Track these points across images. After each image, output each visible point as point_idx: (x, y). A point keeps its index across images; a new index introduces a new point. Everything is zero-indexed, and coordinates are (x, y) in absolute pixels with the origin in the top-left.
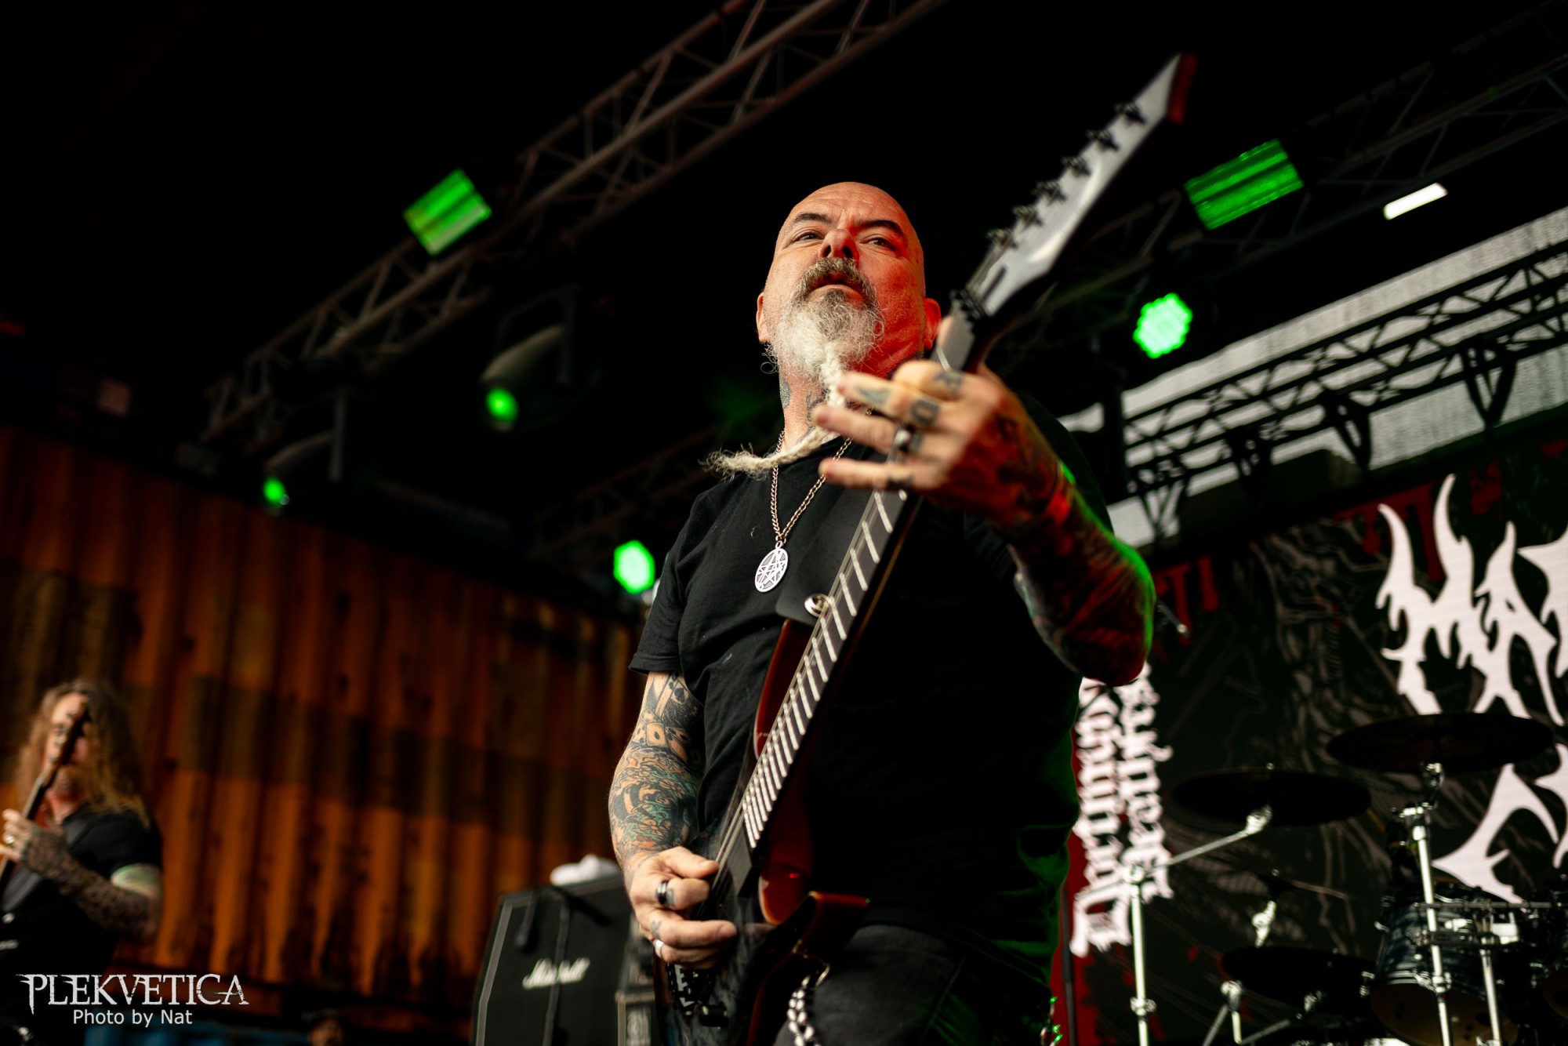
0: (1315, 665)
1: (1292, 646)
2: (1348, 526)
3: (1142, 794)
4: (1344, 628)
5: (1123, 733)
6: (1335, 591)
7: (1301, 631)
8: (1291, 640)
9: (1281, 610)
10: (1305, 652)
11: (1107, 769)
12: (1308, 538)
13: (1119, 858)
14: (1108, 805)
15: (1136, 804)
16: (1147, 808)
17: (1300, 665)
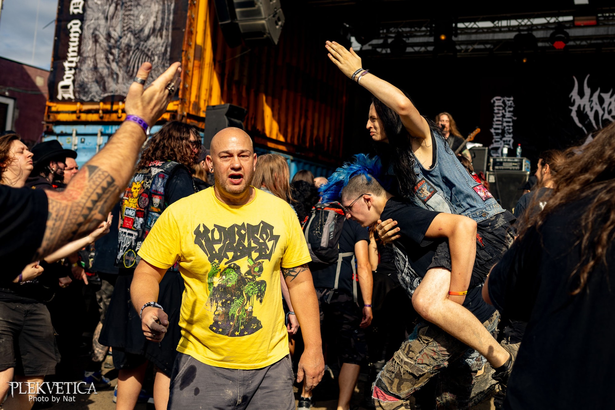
3: (509, 126)
5: (505, 112)
11: (500, 119)
13: (501, 139)
14: (500, 127)
15: (507, 128)
16: (510, 129)
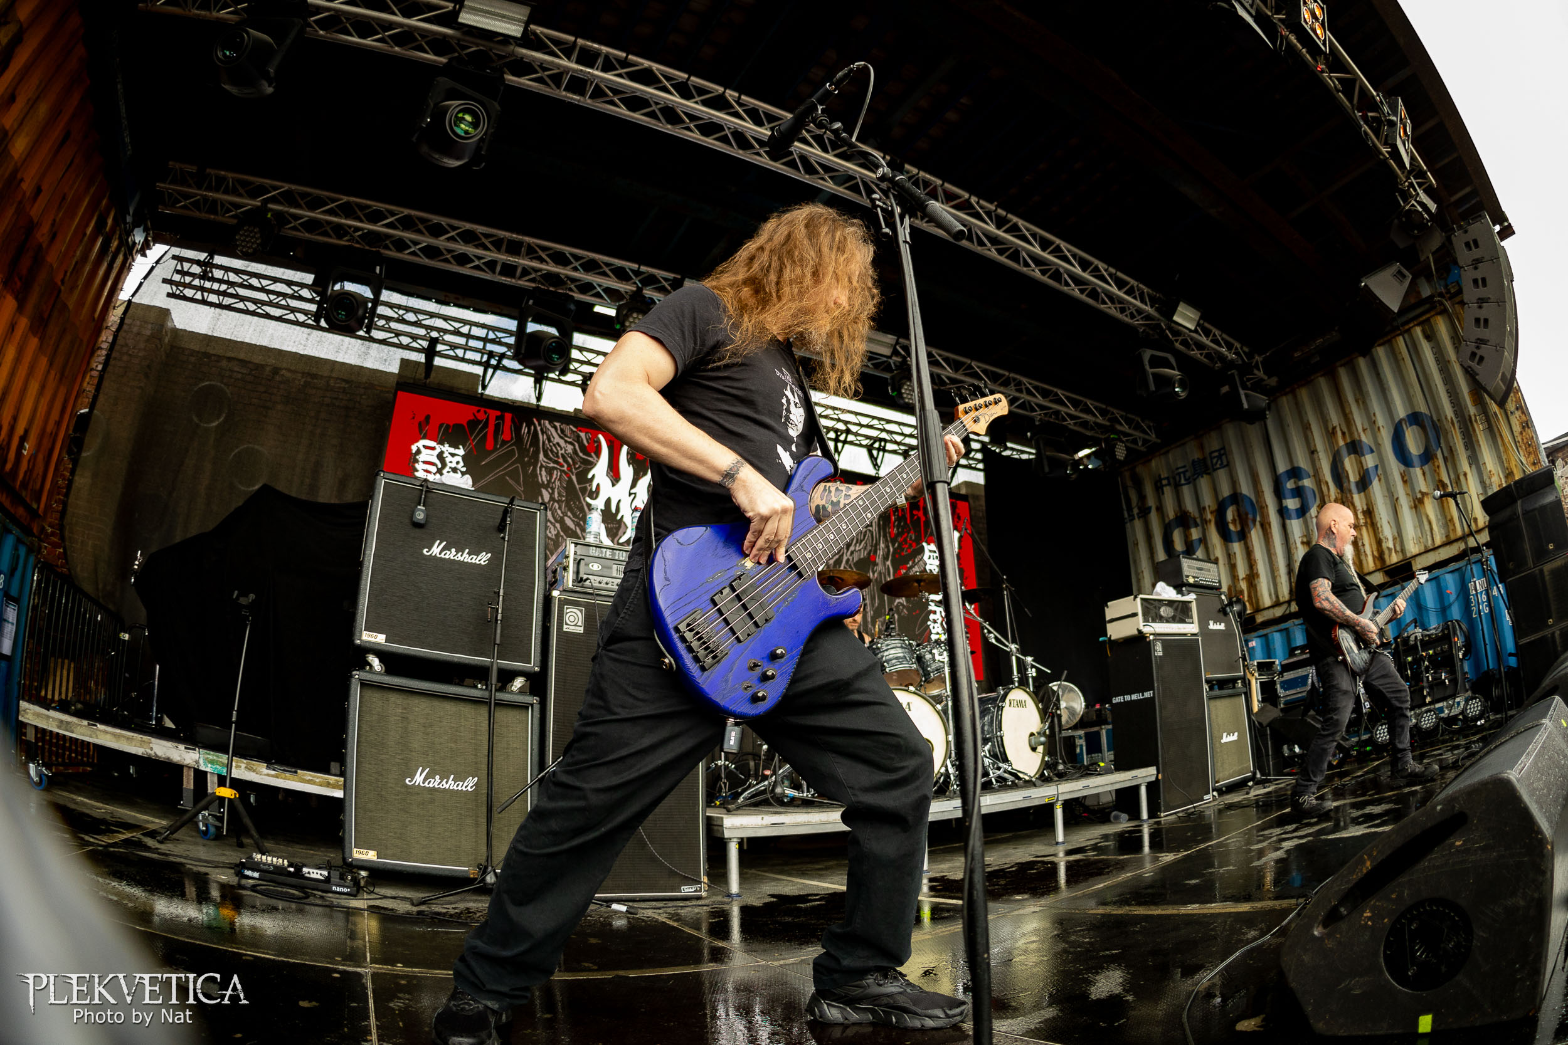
0: (553, 489)
1: (543, 477)
2: (583, 435)
4: (570, 480)
6: (570, 460)
7: (550, 471)
8: (544, 473)
9: (541, 456)
10: (549, 481)
12: (562, 431)
17: (546, 487)
